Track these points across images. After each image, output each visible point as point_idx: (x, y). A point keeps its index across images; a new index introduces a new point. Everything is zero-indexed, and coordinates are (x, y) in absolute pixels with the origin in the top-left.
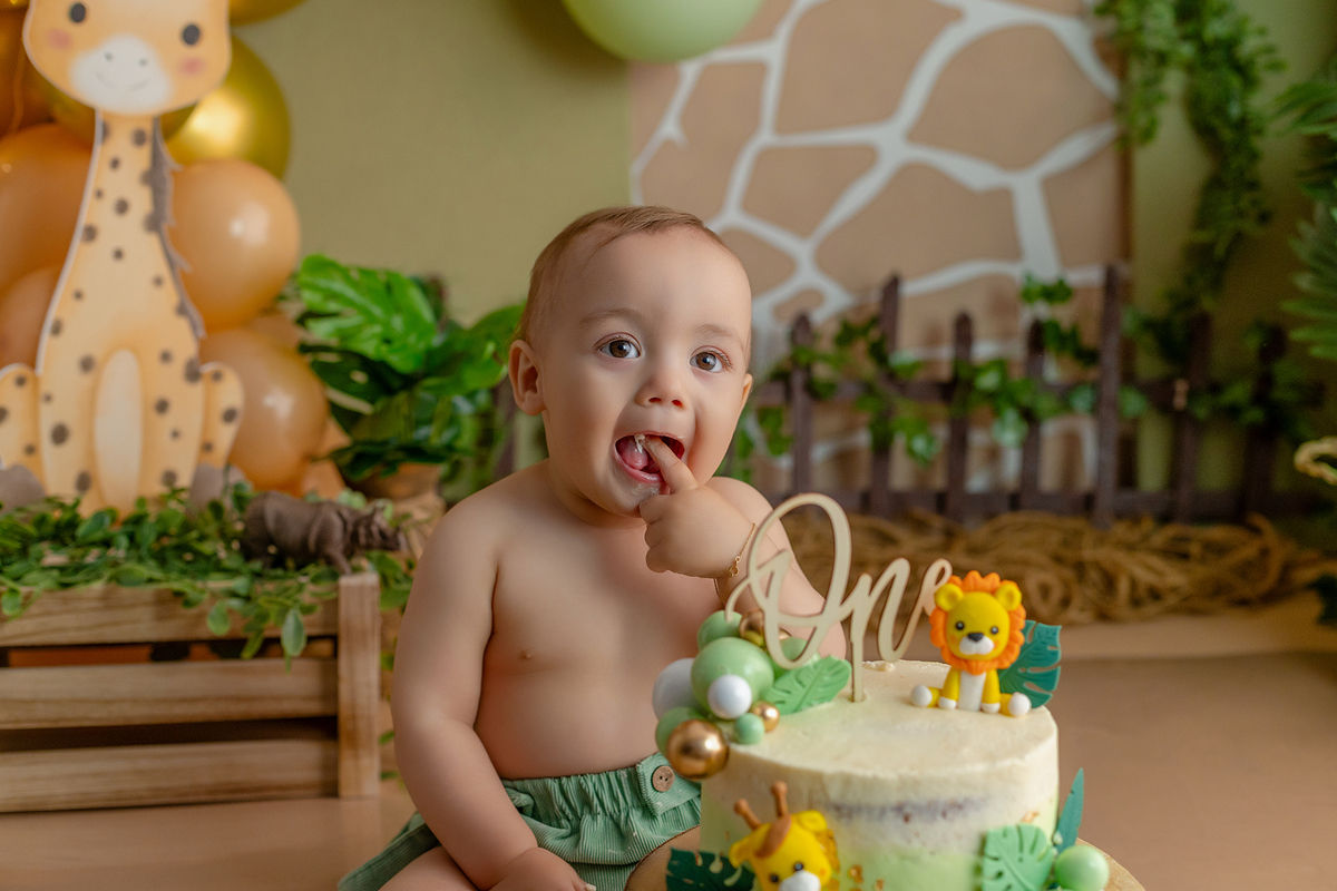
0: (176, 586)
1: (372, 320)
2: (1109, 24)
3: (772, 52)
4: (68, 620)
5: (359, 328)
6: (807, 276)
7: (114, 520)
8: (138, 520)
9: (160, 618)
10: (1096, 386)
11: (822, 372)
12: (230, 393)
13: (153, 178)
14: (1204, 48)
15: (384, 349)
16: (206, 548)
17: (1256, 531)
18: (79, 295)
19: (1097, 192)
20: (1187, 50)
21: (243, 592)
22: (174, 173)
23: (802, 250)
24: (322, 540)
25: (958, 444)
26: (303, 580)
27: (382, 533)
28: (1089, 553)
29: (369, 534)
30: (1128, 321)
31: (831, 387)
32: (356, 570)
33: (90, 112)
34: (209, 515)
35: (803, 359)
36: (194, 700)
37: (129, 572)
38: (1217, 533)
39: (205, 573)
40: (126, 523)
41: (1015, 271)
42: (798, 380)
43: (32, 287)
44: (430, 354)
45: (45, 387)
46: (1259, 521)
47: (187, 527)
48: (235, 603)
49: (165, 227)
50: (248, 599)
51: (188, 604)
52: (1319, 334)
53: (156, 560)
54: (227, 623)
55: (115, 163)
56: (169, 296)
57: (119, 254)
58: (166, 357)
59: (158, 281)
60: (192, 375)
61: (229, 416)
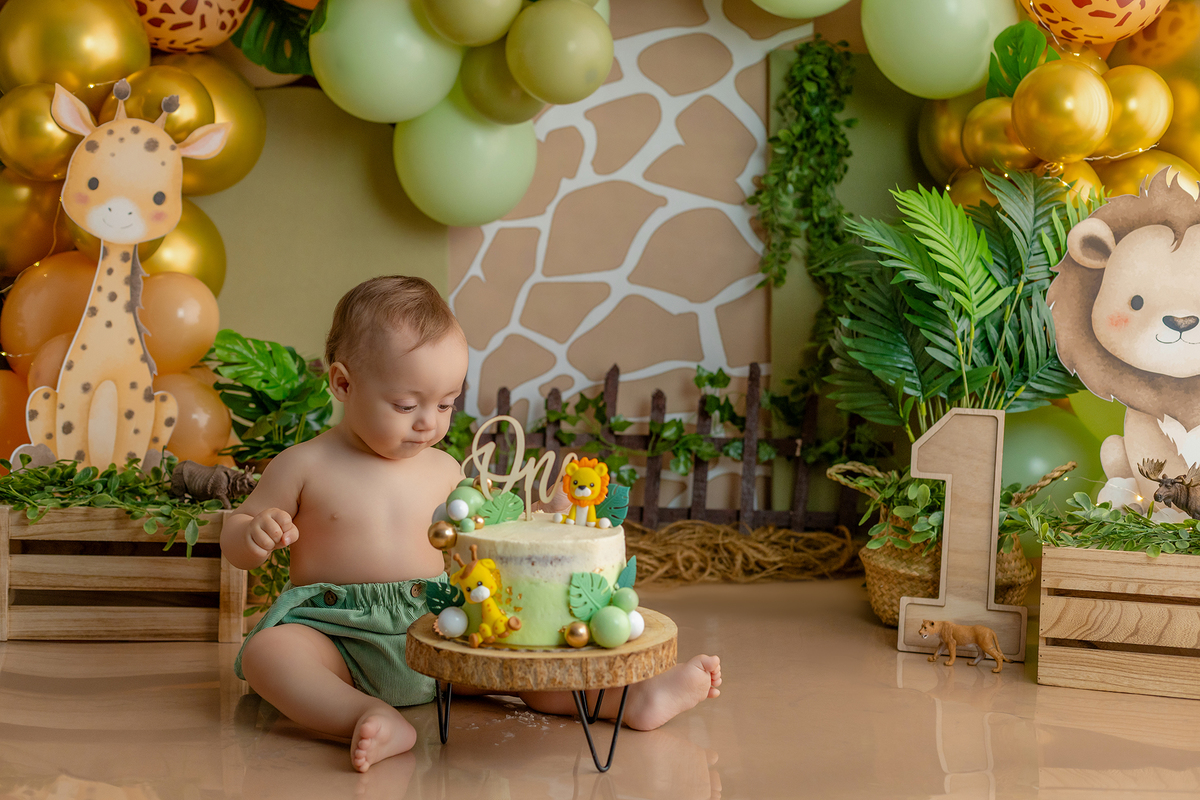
0: (127, 508)
1: (258, 368)
2: (755, 210)
3: (543, 223)
4: (65, 527)
5: (251, 372)
6: (563, 367)
7: (95, 474)
8: (109, 475)
9: (117, 529)
10: (743, 440)
11: (565, 427)
12: (171, 409)
13: (132, 281)
14: (816, 226)
15: (264, 385)
16: (149, 492)
17: (843, 536)
18: (84, 347)
19: (752, 315)
20: (804, 226)
21: (166, 514)
22: (145, 279)
23: (560, 350)
24: (215, 488)
25: (655, 476)
26: (202, 508)
27: (250, 484)
28: (720, 542)
29: (243, 483)
30: (765, 400)
31: (571, 436)
33: (98, 240)
34: (152, 477)
35: (553, 419)
36: (135, 578)
37: (103, 497)
38: (812, 535)
39: (146, 504)
40: (102, 476)
41: (693, 365)
42: (550, 433)
43: (57, 343)
44: (292, 391)
45: (60, 400)
46: (844, 528)
47: (137, 481)
48: (161, 520)
49: (137, 308)
50: (169, 517)
51: (134, 519)
52: (843, 395)
53: (118, 497)
54: (155, 528)
55: (110, 271)
56: (137, 350)
57: (109, 324)
58: (133, 385)
59: (132, 341)
60: (149, 397)
61: (169, 422)
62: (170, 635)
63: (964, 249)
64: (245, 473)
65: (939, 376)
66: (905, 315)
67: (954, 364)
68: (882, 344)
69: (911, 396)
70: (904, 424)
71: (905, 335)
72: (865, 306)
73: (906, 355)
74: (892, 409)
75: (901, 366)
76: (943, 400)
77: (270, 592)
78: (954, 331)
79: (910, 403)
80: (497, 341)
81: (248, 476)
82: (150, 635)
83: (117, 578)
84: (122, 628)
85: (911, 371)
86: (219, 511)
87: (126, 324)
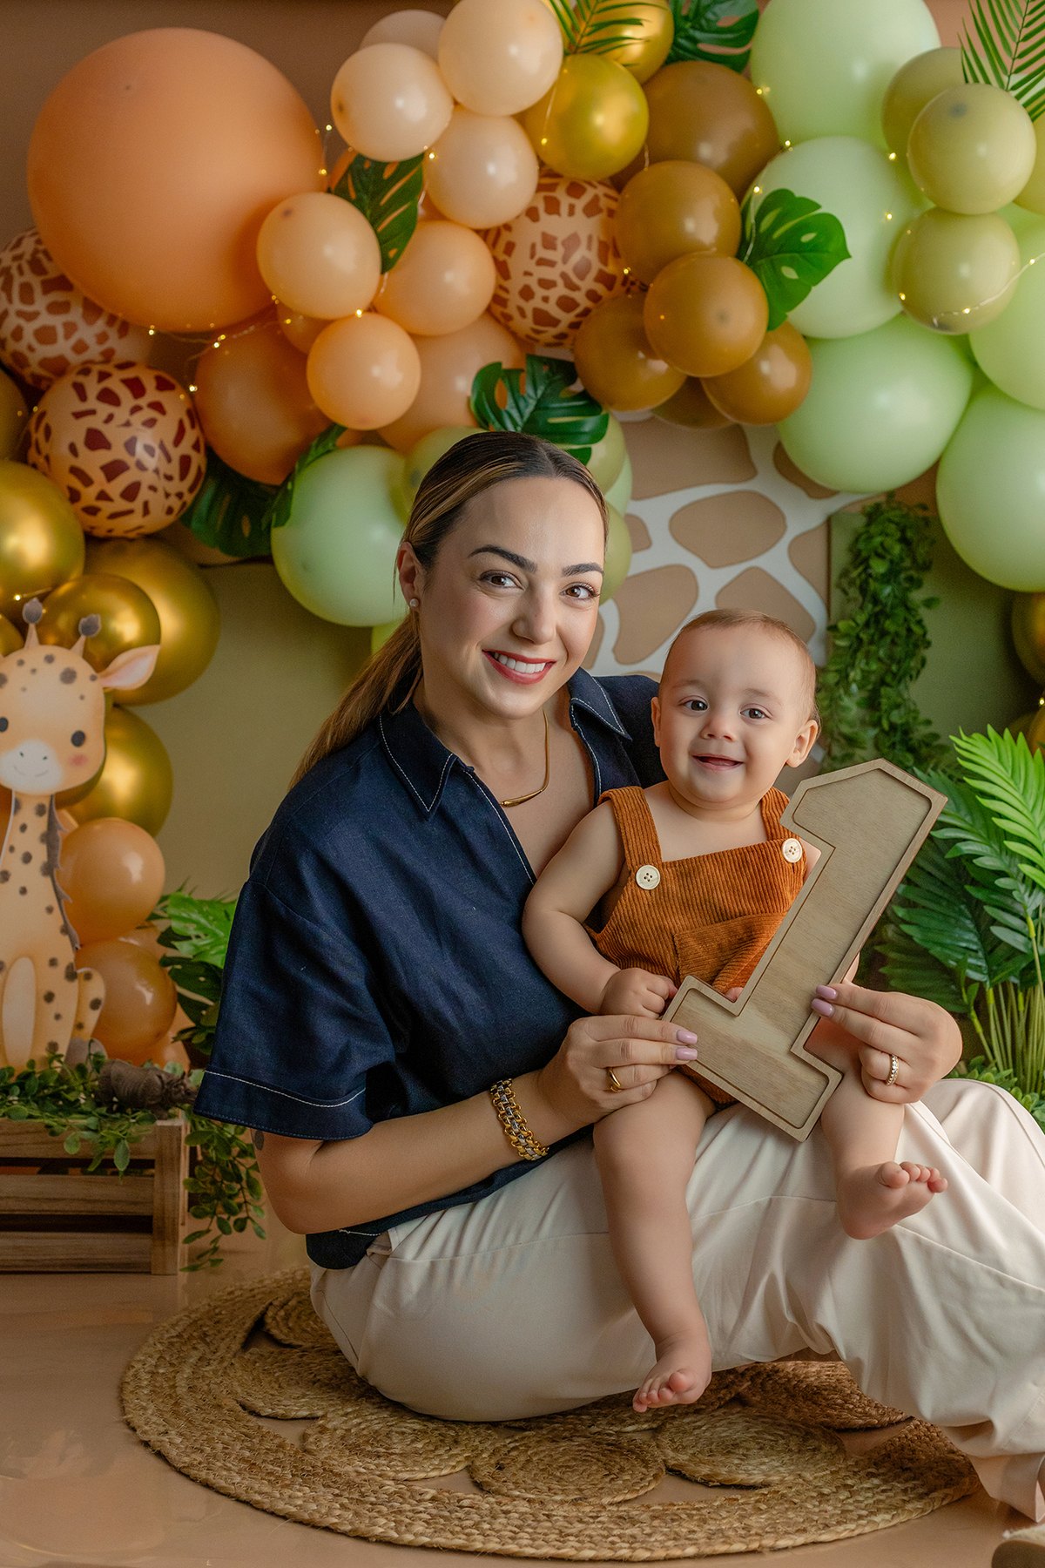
0: (47, 1121)
5: (209, 947)
7: (11, 1075)
8: (27, 1076)
9: (36, 1143)
12: (97, 988)
13: (49, 838)
16: (71, 1097)
21: (93, 1128)
24: (147, 1094)
26: (134, 1121)
29: (179, 1091)
32: (171, 1117)
34: (77, 1075)
37: (17, 1110)
39: (69, 1114)
40: (18, 1077)
47: (61, 1080)
48: (86, 1134)
49: (55, 870)
51: (53, 1133)
52: (899, 971)
53: (37, 1103)
54: (77, 1146)
55: (23, 828)
56: (57, 920)
57: (23, 891)
58: (53, 962)
59: (50, 910)
60: (71, 975)
61: (95, 1004)
62: (97, 1265)
63: (1039, 808)
64: (183, 1077)
65: (1008, 959)
66: (967, 887)
67: (1026, 945)
68: (941, 917)
69: (975, 981)
70: (970, 1012)
71: (969, 907)
72: (922, 869)
73: (970, 931)
74: (953, 993)
75: (964, 945)
76: (1015, 985)
77: (214, 1213)
78: (1025, 910)
79: (974, 988)
81: (185, 1081)
82: (74, 1266)
83: (36, 1199)
84: (43, 1258)
85: (976, 951)
87: (42, 890)
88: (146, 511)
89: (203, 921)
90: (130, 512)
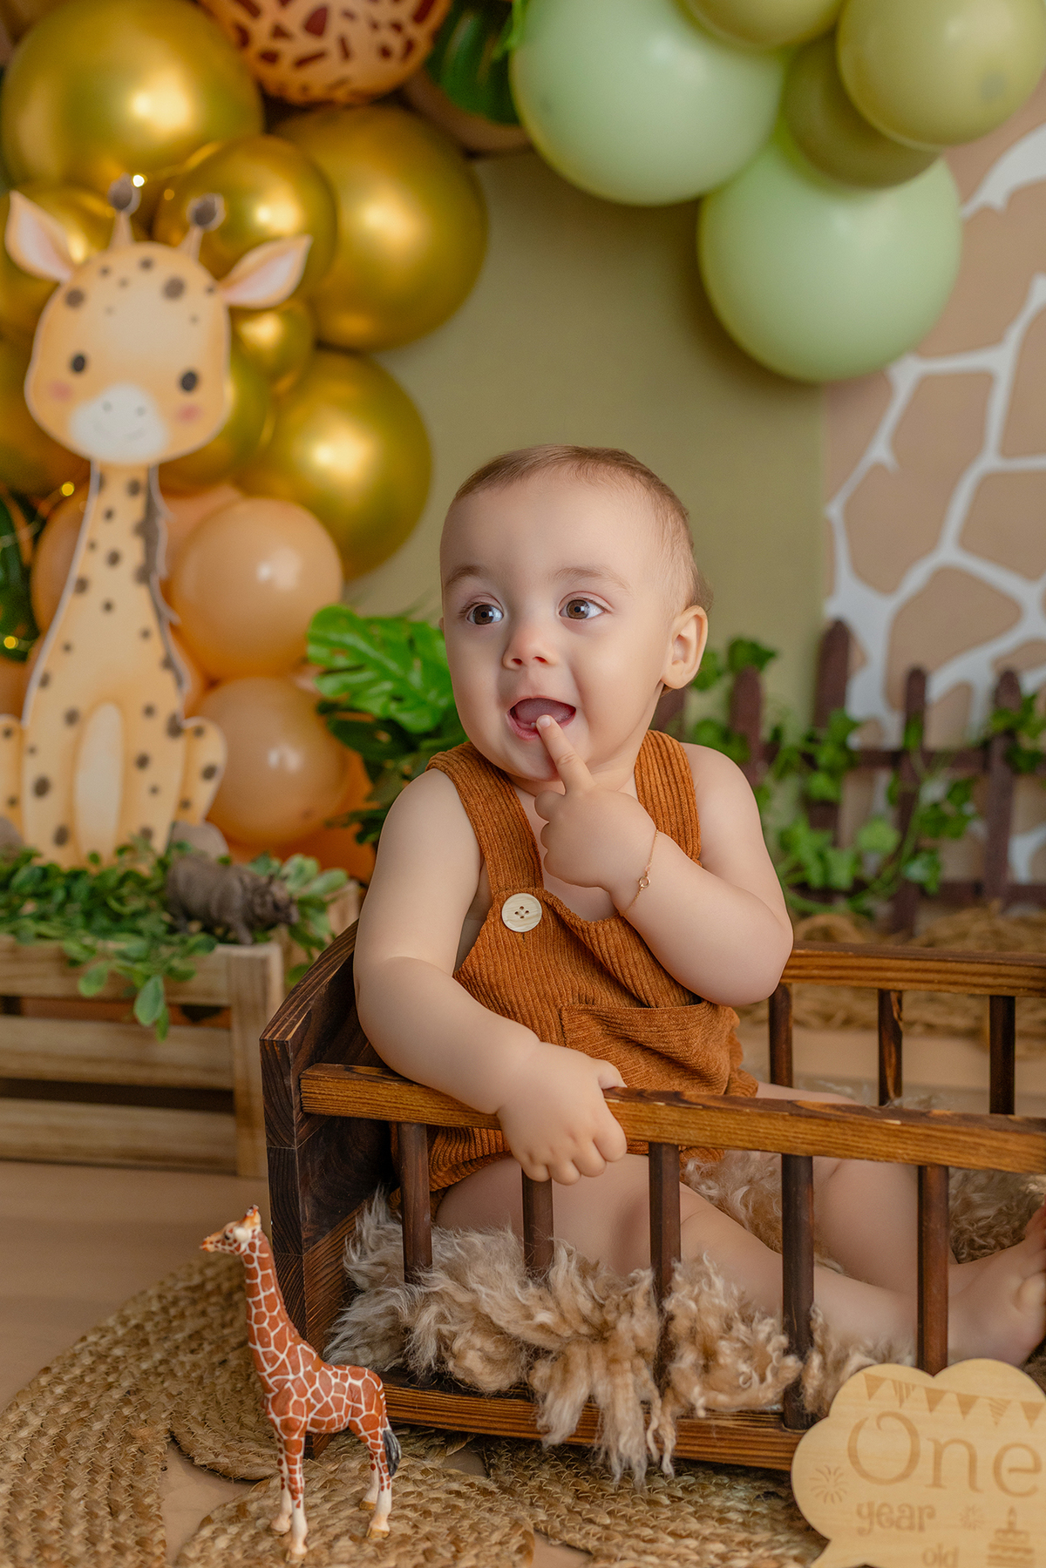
1: (385, 674)
3: (1000, 361)
6: (1035, 624)
11: (1026, 742)
12: (212, 749)
13: (146, 529)
15: (395, 706)
18: (68, 648)
23: (1029, 593)
24: (224, 906)
29: (263, 904)
35: (1000, 725)
42: (998, 748)
45: (30, 739)
49: (155, 579)
54: (99, 984)
55: (109, 515)
56: (155, 649)
57: (108, 607)
58: (149, 711)
59: (146, 634)
60: (175, 730)
61: (209, 773)
80: (916, 578)
81: (275, 889)
86: (222, 950)
87: (137, 605)
88: (346, 52)
89: (363, 645)
90: (318, 56)
